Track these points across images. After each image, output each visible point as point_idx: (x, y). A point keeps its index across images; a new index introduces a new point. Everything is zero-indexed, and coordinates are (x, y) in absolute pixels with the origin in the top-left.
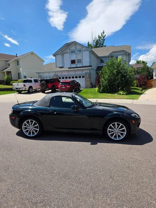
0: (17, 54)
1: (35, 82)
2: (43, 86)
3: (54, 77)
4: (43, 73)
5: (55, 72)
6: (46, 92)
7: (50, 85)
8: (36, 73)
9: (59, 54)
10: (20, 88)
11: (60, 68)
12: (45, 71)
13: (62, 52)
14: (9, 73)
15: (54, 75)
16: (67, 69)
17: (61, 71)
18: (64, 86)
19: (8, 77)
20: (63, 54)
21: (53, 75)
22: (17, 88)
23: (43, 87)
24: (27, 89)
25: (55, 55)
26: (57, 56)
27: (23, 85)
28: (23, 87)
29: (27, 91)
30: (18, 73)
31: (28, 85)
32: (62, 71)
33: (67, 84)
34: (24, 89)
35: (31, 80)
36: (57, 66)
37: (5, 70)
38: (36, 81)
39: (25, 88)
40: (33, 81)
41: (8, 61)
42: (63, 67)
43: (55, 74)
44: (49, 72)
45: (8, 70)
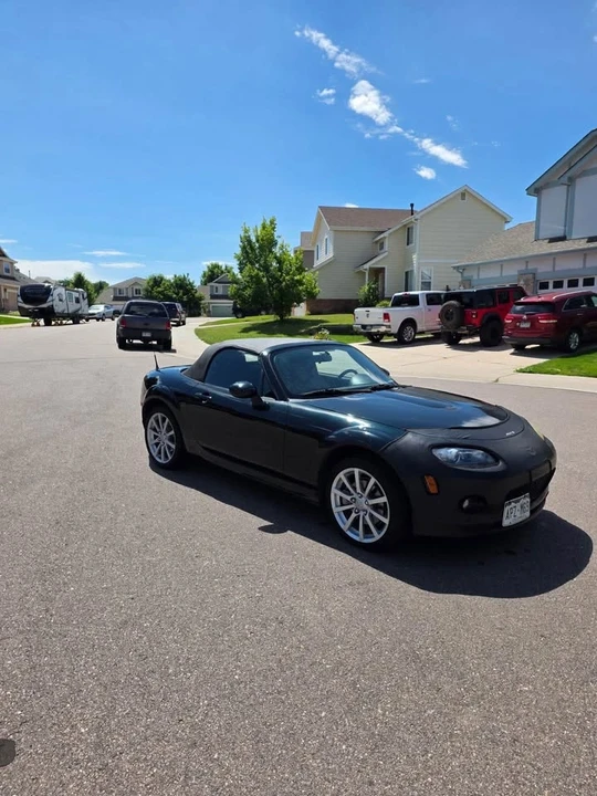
0: (412, 205)
1: (428, 304)
2: (448, 319)
3: (519, 281)
4: (478, 267)
5: (527, 260)
6: (461, 342)
7: (473, 314)
8: (454, 268)
9: (555, 184)
10: (372, 326)
11: (552, 240)
12: (489, 260)
13: (569, 174)
14: (378, 273)
15: (522, 274)
16: (583, 245)
17: (551, 254)
18: (525, 321)
19: (370, 288)
20: (572, 180)
21: (516, 273)
22: (364, 327)
23: (450, 323)
24: (395, 330)
25: (535, 190)
26: (544, 192)
27: (382, 316)
28: (381, 321)
29: (394, 335)
30: (407, 273)
31: (399, 315)
32: (554, 256)
33: (542, 309)
34: (383, 329)
35: (417, 296)
36: (543, 234)
37: (367, 266)
38: (432, 300)
39: (389, 327)
40: (422, 301)
41: (383, 232)
42: (563, 239)
43: (523, 268)
44: (501, 264)
45: (376, 263)
